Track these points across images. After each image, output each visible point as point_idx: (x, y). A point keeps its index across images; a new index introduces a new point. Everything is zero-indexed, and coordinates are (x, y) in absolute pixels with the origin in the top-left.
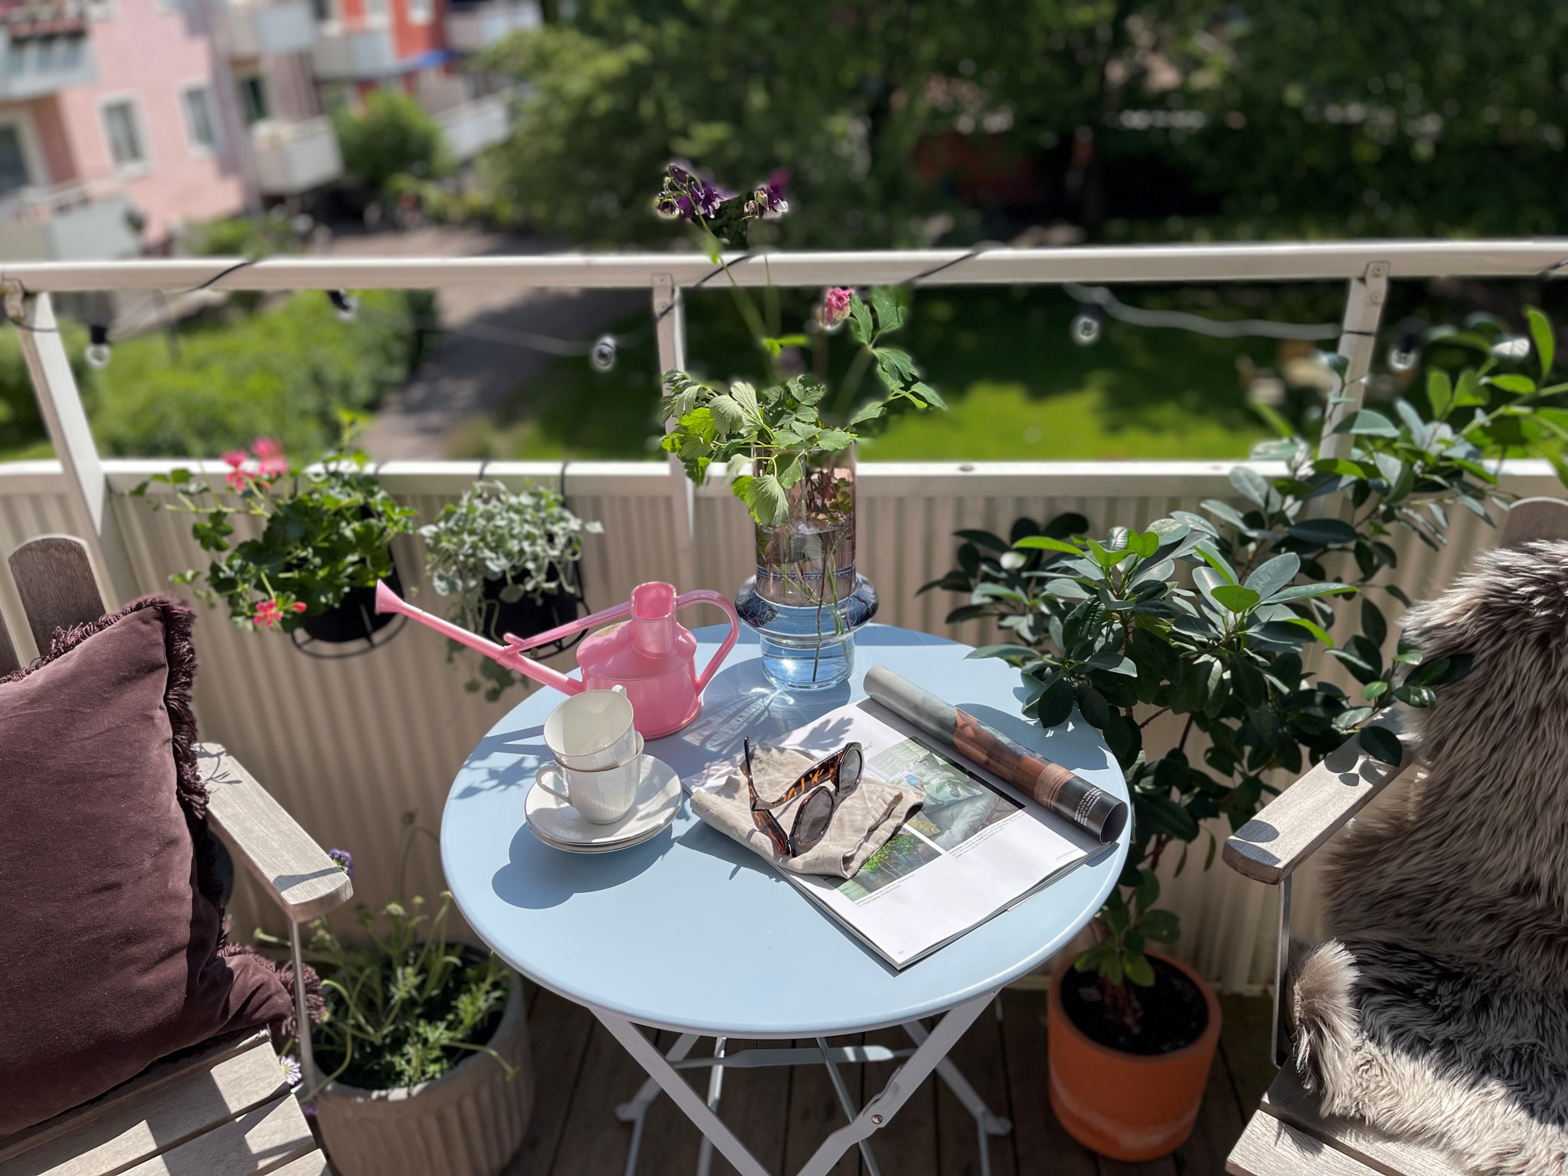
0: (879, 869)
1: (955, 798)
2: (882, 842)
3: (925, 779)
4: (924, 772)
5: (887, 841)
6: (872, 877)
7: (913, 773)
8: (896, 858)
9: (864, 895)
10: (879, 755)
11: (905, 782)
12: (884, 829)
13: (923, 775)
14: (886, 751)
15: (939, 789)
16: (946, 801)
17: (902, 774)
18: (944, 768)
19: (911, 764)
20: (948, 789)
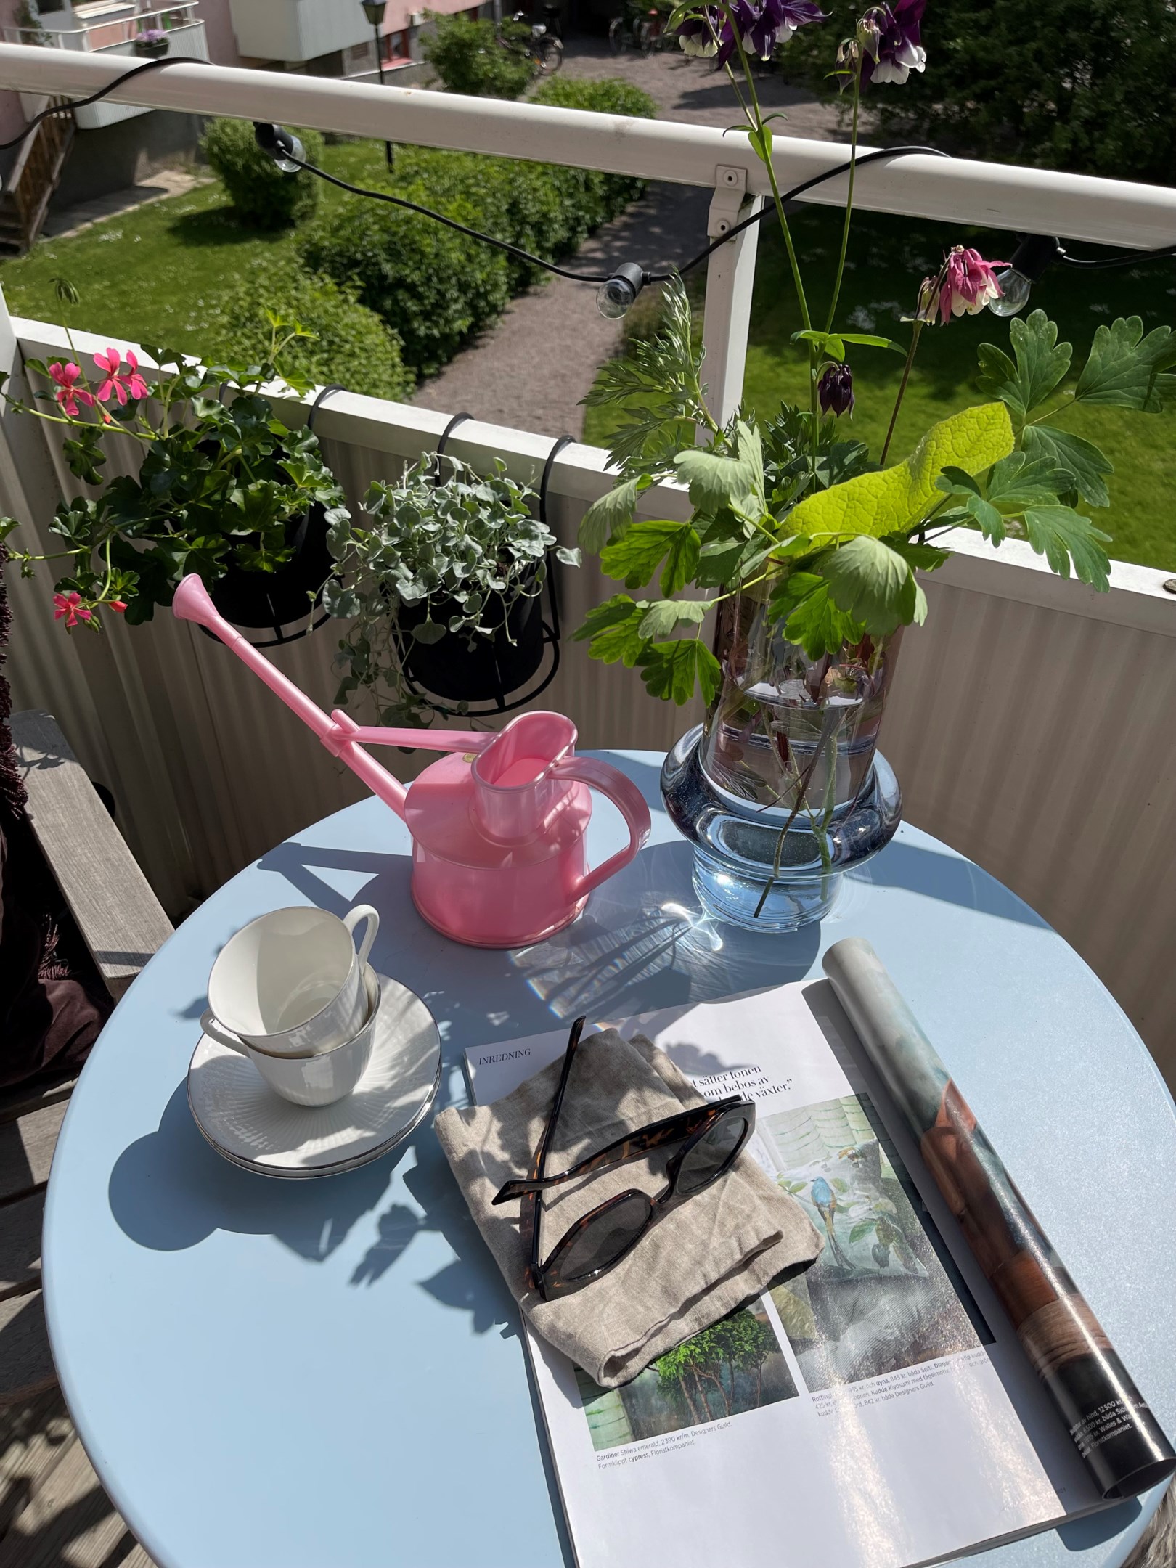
0: (677, 1382)
1: (876, 1267)
2: (706, 1322)
3: (843, 1200)
4: (848, 1180)
5: (718, 1322)
6: (655, 1401)
7: (828, 1177)
8: (717, 1369)
9: (622, 1440)
10: (788, 1113)
11: (806, 1193)
12: (720, 1298)
13: (843, 1189)
14: (804, 1109)
15: (857, 1233)
16: (860, 1266)
17: (807, 1173)
18: (885, 1189)
19: (835, 1154)
20: (872, 1238)
